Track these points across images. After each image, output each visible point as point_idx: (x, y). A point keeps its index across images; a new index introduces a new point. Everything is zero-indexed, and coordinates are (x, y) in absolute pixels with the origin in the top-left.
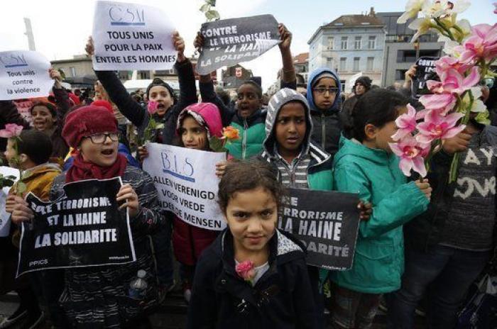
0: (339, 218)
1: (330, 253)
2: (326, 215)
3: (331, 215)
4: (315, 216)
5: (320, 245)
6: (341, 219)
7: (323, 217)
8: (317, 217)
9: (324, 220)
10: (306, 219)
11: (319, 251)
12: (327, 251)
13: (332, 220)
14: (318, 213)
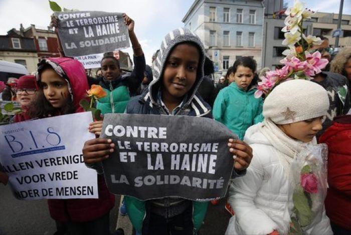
0: (214, 150)
1: (205, 186)
2: (200, 147)
3: (206, 147)
4: (187, 149)
5: (194, 179)
6: (216, 151)
7: (197, 149)
8: (190, 150)
9: (198, 153)
10: (178, 152)
11: (193, 186)
12: (202, 185)
13: (207, 152)
14: (191, 145)
